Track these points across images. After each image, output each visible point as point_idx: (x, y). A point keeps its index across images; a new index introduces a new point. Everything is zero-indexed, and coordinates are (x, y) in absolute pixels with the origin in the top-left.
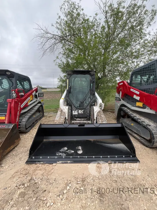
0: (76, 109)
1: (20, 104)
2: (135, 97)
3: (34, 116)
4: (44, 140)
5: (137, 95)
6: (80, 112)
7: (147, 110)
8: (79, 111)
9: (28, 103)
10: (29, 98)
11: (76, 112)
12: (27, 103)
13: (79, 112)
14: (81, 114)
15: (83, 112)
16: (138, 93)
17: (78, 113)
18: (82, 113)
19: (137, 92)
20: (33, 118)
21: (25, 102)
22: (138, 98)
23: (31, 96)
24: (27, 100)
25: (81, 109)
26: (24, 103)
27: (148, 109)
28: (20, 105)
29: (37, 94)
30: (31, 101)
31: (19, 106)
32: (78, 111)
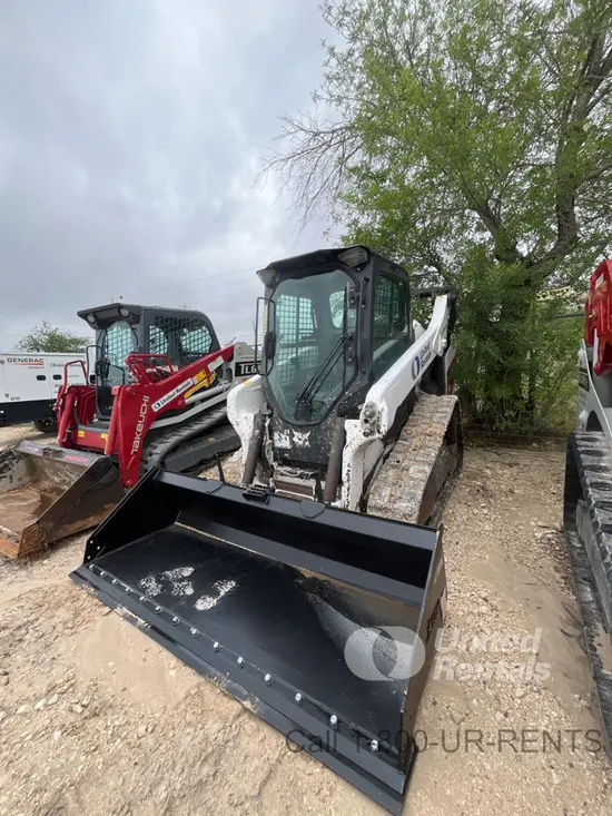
0: (284, 428)
1: (146, 399)
3: (212, 440)
4: (176, 523)
6: (301, 438)
9: (186, 396)
10: (189, 380)
12: (181, 397)
15: (310, 439)
17: (292, 442)
18: (307, 443)
20: (201, 446)
21: (171, 393)
23: (202, 375)
24: (179, 387)
25: (302, 429)
26: (165, 397)
28: (150, 404)
29: (232, 366)
30: (203, 389)
31: (144, 405)
32: (292, 436)
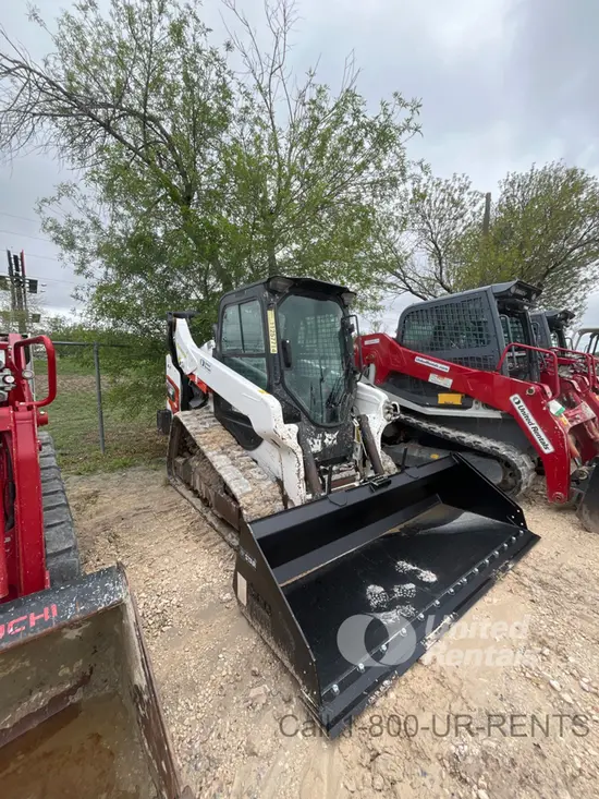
0: (317, 432)
2: (433, 379)
5: (442, 374)
6: (330, 439)
7: (477, 412)
8: (327, 435)
11: (316, 441)
13: (326, 441)
14: (333, 448)
15: (337, 439)
16: (446, 369)
17: (323, 443)
18: (335, 442)
19: (439, 365)
22: (447, 383)
25: (332, 430)
27: (477, 409)
32: (324, 438)
